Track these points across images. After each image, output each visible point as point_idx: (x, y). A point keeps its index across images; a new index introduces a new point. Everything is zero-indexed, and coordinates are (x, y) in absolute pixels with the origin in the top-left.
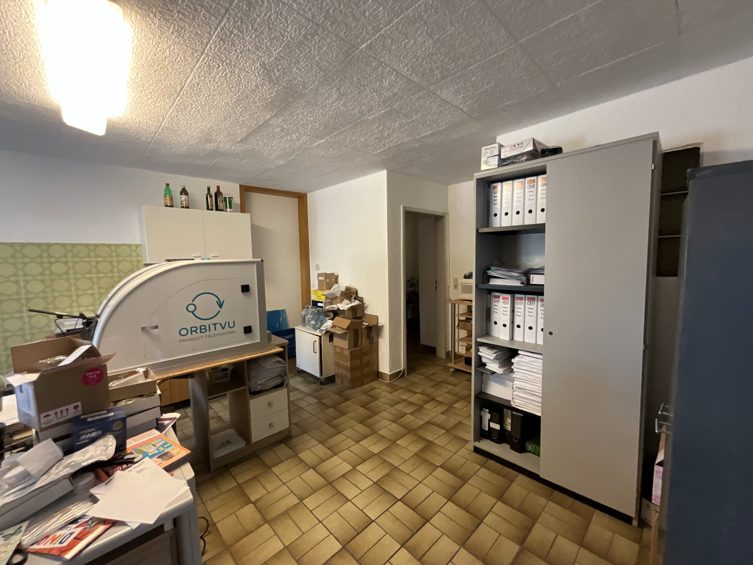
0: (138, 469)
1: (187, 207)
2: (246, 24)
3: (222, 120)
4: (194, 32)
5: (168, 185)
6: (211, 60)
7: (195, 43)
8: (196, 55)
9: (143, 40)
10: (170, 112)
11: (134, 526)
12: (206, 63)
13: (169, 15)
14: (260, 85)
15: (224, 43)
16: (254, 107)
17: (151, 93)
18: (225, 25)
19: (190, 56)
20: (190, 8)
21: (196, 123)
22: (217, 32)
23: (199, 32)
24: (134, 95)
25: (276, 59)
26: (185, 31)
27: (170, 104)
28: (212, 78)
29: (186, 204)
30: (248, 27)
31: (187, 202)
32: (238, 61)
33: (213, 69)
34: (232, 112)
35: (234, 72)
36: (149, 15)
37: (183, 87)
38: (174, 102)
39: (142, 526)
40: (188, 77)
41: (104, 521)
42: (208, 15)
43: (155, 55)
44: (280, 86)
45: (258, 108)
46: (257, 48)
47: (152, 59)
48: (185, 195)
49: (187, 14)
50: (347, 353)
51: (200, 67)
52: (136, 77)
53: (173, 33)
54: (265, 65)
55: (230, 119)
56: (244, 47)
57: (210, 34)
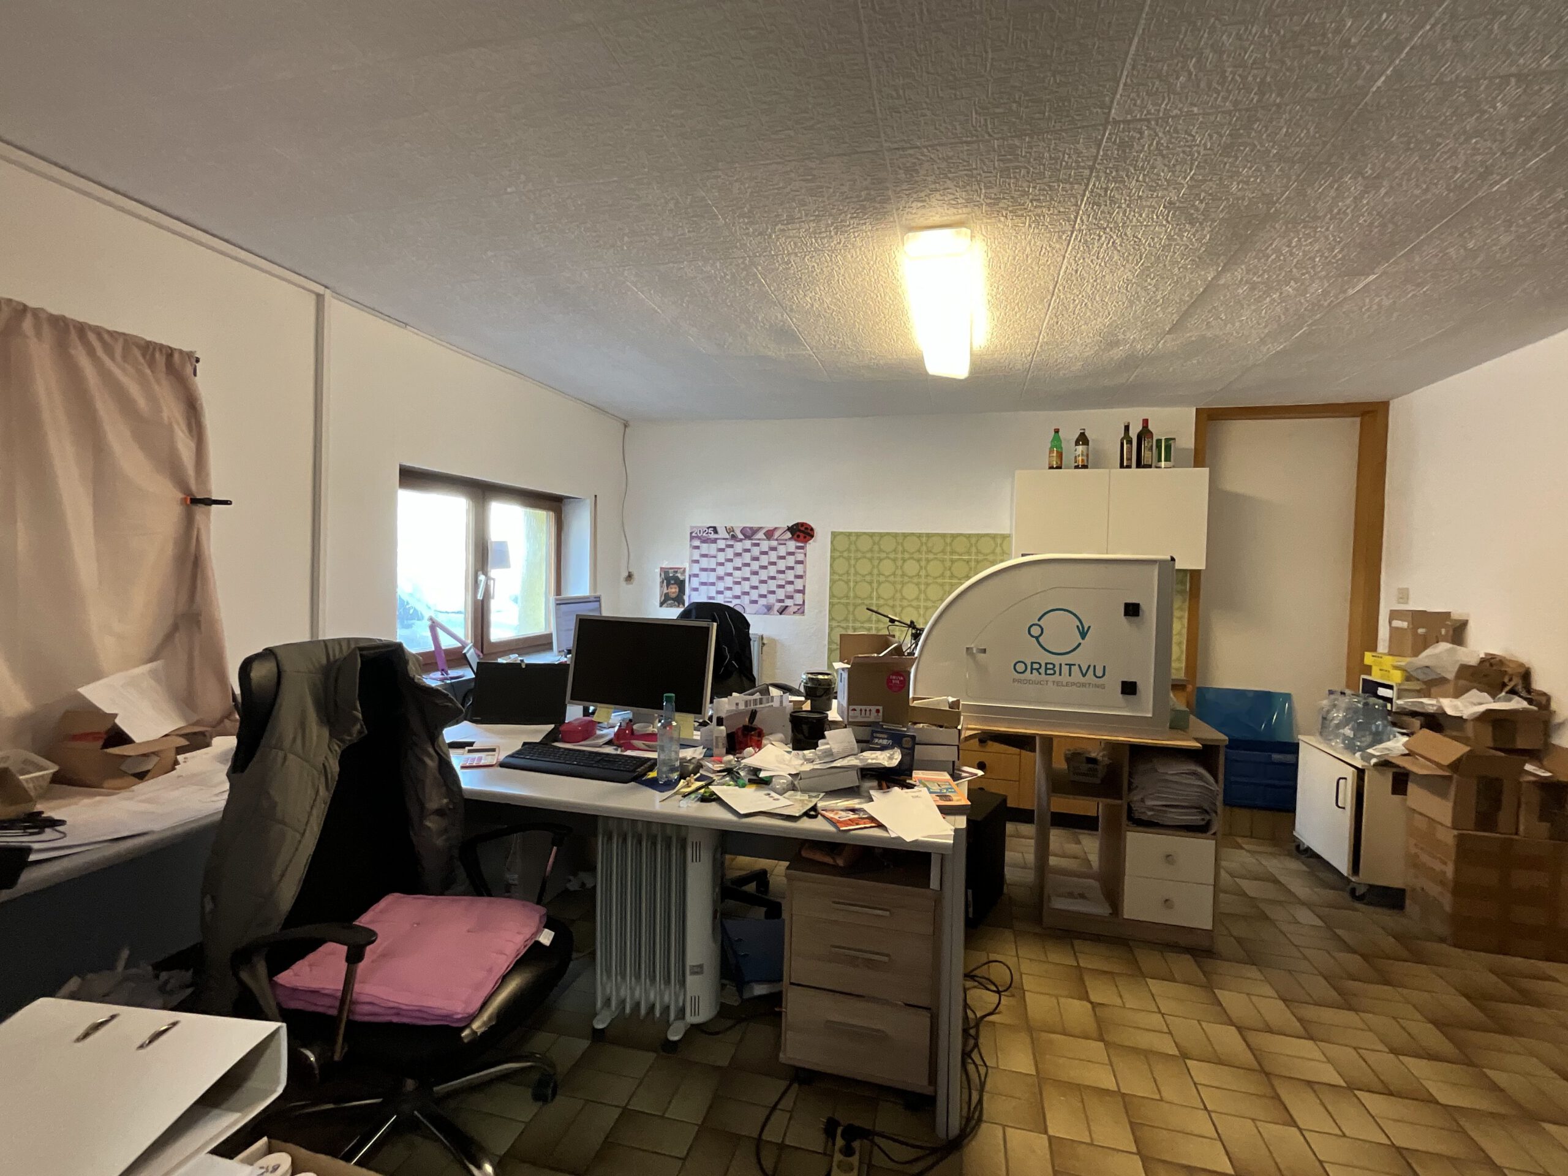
0: (914, 794)
1: (1085, 467)
2: (1124, 169)
3: (1127, 308)
4: (1056, 212)
5: (1057, 431)
6: (1086, 234)
7: (1061, 224)
8: (1064, 237)
9: (998, 249)
10: (1046, 321)
11: (893, 835)
12: (1080, 241)
13: (1021, 210)
14: (1175, 234)
15: (1099, 205)
16: (1176, 269)
17: (1018, 304)
18: (1094, 185)
19: (1057, 241)
20: (1044, 190)
21: (1086, 323)
22: (1085, 199)
23: (1062, 210)
24: (998, 314)
25: (1189, 187)
26: (1044, 216)
27: (1045, 310)
28: (1094, 255)
29: (1083, 460)
30: (1128, 171)
31: (1085, 458)
32: (1128, 218)
33: (1094, 243)
34: (1139, 289)
35: (1125, 234)
36: (1000, 221)
37: (1057, 282)
38: (1049, 305)
39: (899, 838)
40: (1061, 267)
41: (872, 819)
42: (1068, 186)
43: (1014, 259)
44: (1213, 221)
45: (1186, 268)
46: (1152, 189)
47: (1012, 264)
48: (1083, 444)
49: (1042, 198)
50: (1448, 837)
51: (1073, 248)
52: (998, 293)
53: (1030, 226)
54: (1175, 204)
55: (1140, 301)
56: (1130, 197)
57: (1076, 205)
